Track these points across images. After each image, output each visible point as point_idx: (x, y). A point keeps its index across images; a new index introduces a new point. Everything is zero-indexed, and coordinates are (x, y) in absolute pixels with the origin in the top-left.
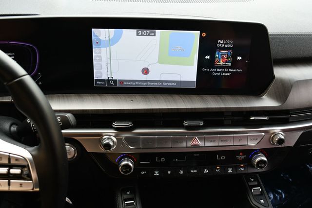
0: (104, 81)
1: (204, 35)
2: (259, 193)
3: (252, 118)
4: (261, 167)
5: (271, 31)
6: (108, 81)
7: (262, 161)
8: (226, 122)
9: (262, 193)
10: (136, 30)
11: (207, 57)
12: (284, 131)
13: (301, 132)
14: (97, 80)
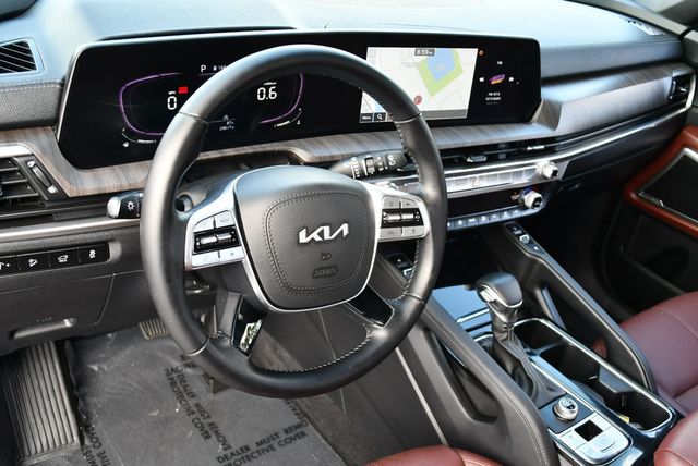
0: (370, 115)
1: (481, 53)
2: (527, 242)
3: (529, 149)
4: (538, 206)
5: (542, 45)
6: (376, 114)
7: (537, 200)
8: (501, 157)
9: (530, 242)
10: (414, 49)
11: (482, 80)
12: (556, 162)
13: (567, 163)
14: (364, 115)
